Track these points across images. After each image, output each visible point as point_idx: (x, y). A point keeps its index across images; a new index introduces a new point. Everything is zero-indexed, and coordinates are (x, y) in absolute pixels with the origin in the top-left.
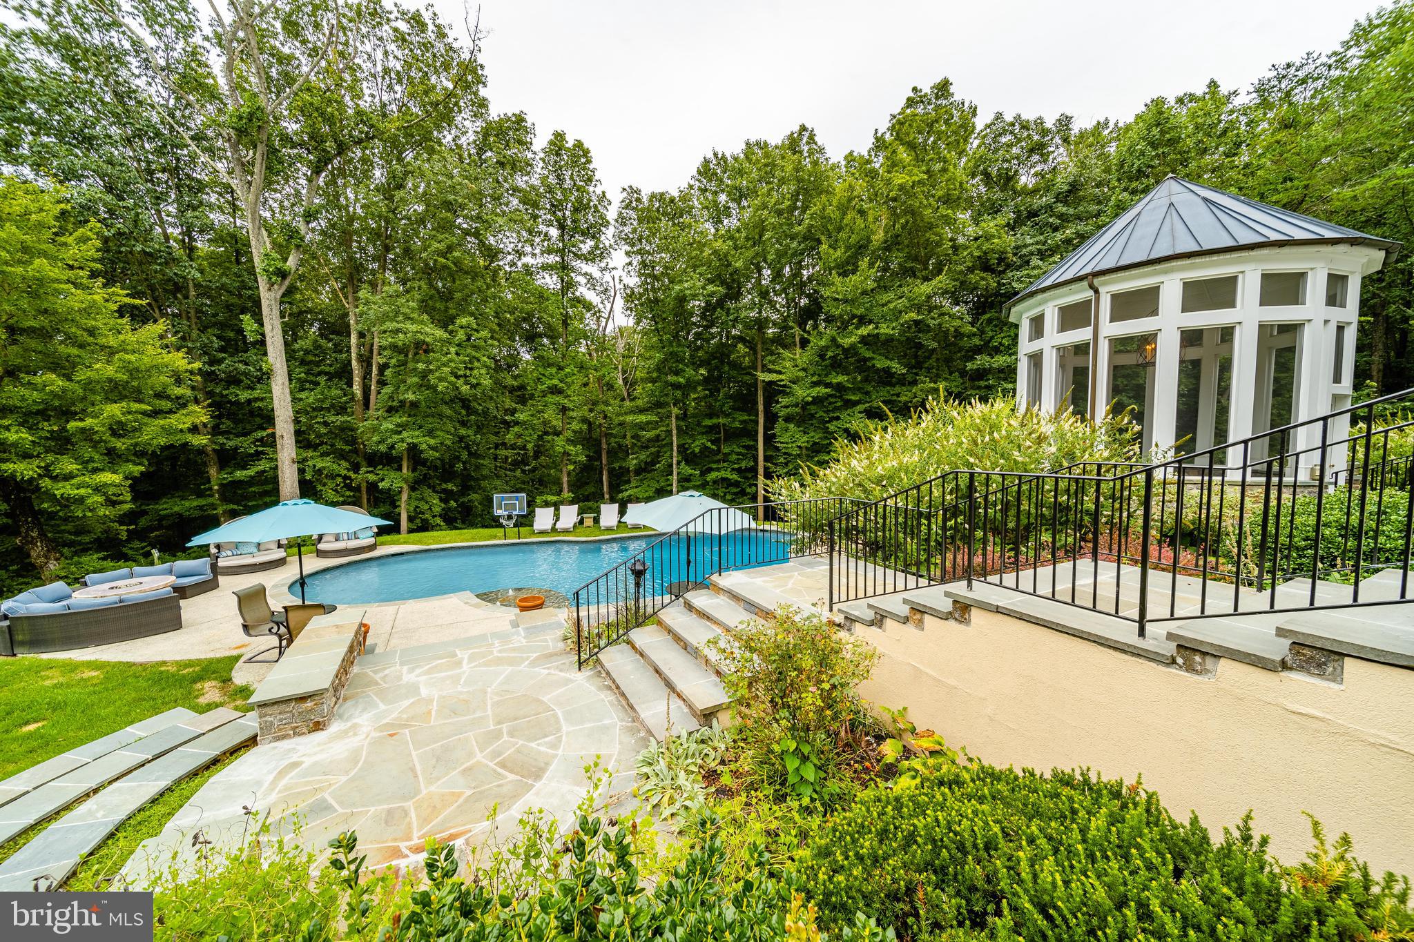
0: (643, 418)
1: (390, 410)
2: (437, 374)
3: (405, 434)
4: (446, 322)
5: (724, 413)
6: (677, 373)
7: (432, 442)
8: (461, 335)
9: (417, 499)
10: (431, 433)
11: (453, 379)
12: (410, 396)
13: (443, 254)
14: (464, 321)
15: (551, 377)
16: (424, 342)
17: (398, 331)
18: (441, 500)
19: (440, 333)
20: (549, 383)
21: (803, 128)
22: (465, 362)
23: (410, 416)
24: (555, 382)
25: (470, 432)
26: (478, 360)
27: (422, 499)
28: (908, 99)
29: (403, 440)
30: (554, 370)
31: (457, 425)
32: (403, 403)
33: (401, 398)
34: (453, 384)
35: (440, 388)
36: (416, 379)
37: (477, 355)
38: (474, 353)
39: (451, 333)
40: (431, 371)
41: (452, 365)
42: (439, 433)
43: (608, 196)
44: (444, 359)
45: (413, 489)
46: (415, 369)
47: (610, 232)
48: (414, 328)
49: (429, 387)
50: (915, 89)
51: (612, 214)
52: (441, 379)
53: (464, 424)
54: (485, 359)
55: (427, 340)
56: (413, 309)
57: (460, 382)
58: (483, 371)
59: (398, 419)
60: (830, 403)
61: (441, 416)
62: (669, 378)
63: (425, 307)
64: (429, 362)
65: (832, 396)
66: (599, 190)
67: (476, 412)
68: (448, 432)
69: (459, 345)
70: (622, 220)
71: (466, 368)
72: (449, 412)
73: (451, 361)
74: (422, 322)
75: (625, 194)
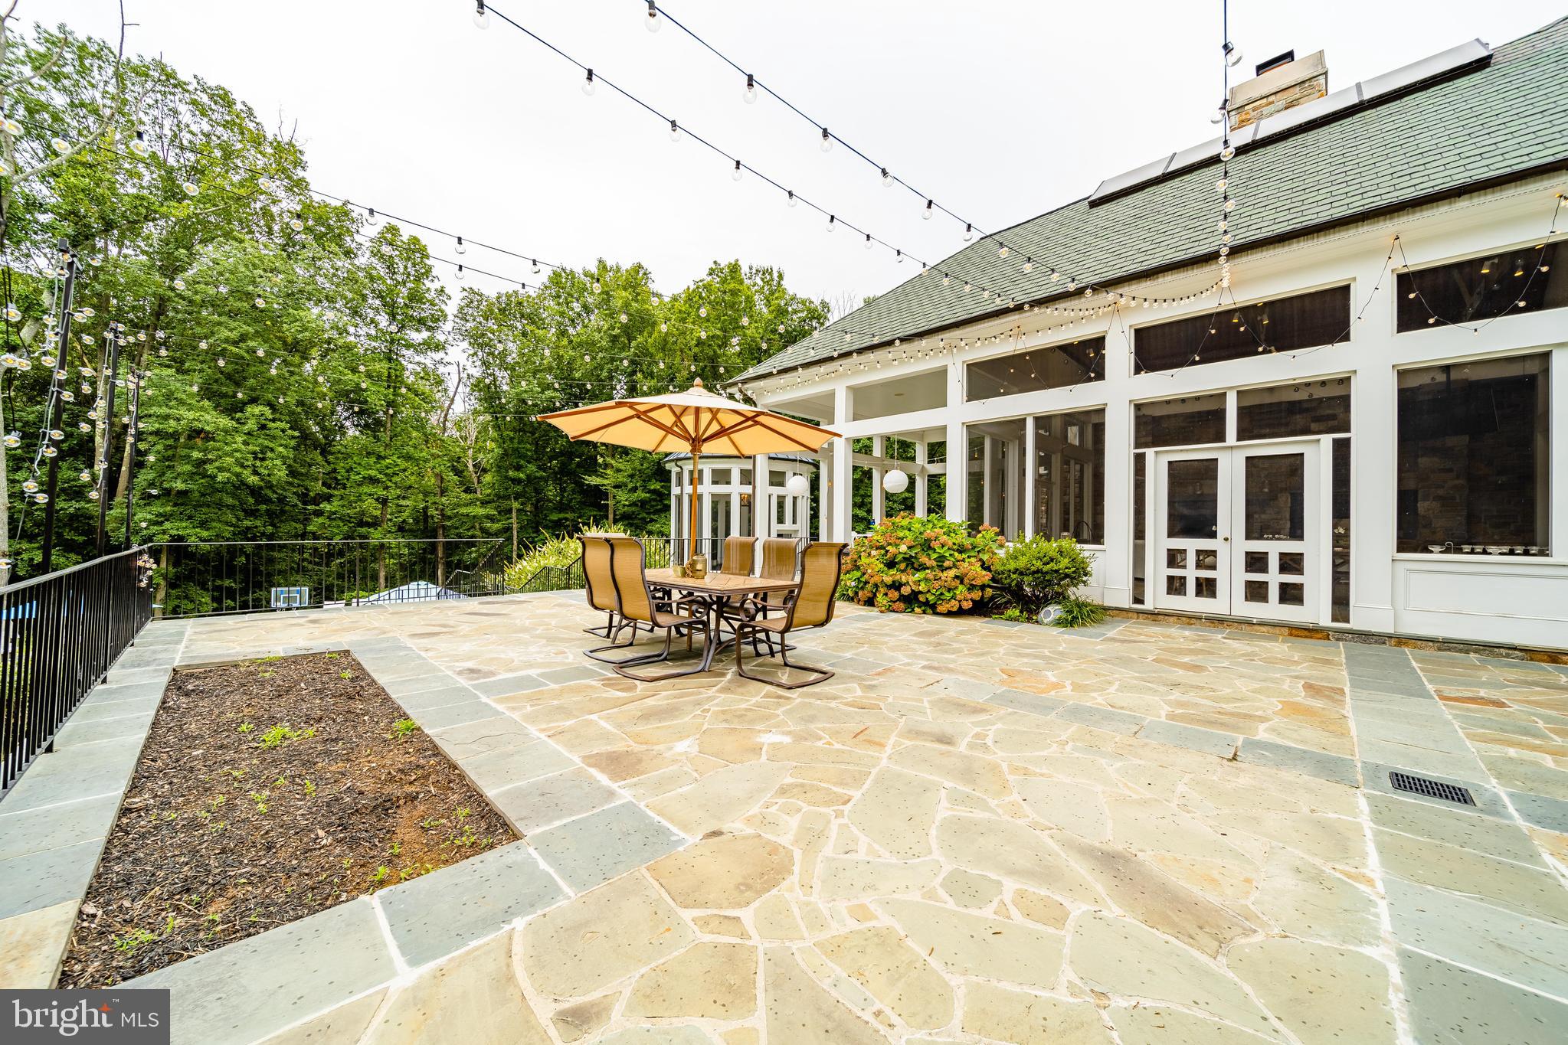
0: (480, 511)
1: (147, 498)
2: (217, 464)
3: (167, 525)
4: (233, 409)
5: (571, 507)
6: (518, 468)
7: (205, 534)
8: (252, 425)
9: (178, 597)
10: (203, 525)
11: (238, 469)
12: (179, 485)
13: (235, 343)
14: (257, 410)
15: (369, 467)
16: (202, 431)
17: (167, 417)
18: (214, 599)
19: (224, 421)
20: (365, 473)
21: (640, 266)
22: (254, 453)
23: (175, 505)
24: (373, 473)
25: (258, 523)
26: (272, 450)
27: (186, 597)
28: (711, 269)
29: (164, 532)
30: (372, 460)
31: (241, 515)
32: (167, 492)
33: (166, 485)
34: (238, 475)
35: (219, 479)
36: (188, 467)
37: (271, 445)
38: (266, 443)
39: (238, 421)
40: (211, 461)
41: (238, 455)
42: (214, 524)
43: (447, 291)
44: (227, 448)
45: (172, 585)
46: (189, 457)
47: (448, 326)
48: (191, 415)
49: (204, 476)
50: (715, 262)
51: (451, 309)
52: (220, 469)
53: (251, 513)
54: (281, 449)
55: (207, 428)
56: (191, 395)
57: (246, 472)
58: (278, 462)
59: (158, 508)
60: (652, 506)
61: (220, 505)
62: (511, 473)
63: (207, 392)
64: (205, 451)
65: (655, 500)
66: (437, 285)
67: (268, 501)
68: (227, 524)
69: (249, 434)
70: (462, 316)
71: (255, 458)
72: (230, 501)
73: (236, 451)
74: (202, 409)
75: (465, 294)
